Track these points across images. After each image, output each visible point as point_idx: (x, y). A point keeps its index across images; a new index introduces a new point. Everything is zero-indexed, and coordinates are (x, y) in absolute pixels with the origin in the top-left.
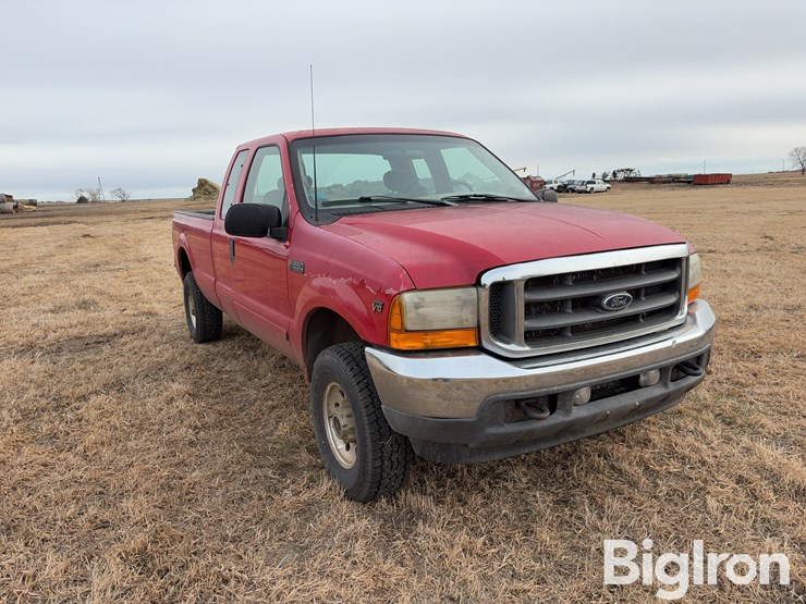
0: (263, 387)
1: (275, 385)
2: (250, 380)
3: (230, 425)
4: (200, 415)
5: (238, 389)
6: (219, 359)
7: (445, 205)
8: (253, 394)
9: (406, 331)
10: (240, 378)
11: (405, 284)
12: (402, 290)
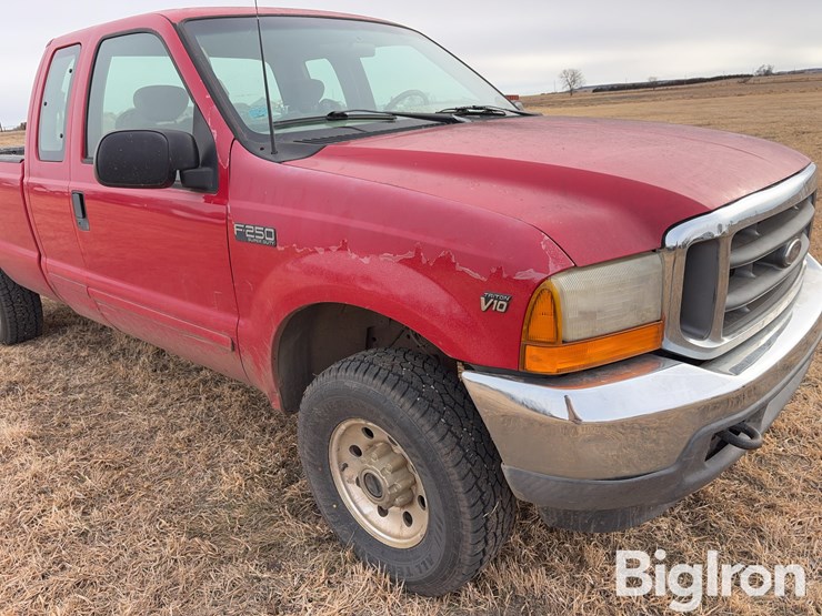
0: (151, 405)
1: (168, 401)
2: (123, 396)
3: (137, 487)
4: (74, 476)
5: (111, 416)
6: (54, 367)
7: (455, 121)
8: (143, 422)
9: (564, 342)
10: (108, 397)
11: (557, 260)
12: (551, 271)
